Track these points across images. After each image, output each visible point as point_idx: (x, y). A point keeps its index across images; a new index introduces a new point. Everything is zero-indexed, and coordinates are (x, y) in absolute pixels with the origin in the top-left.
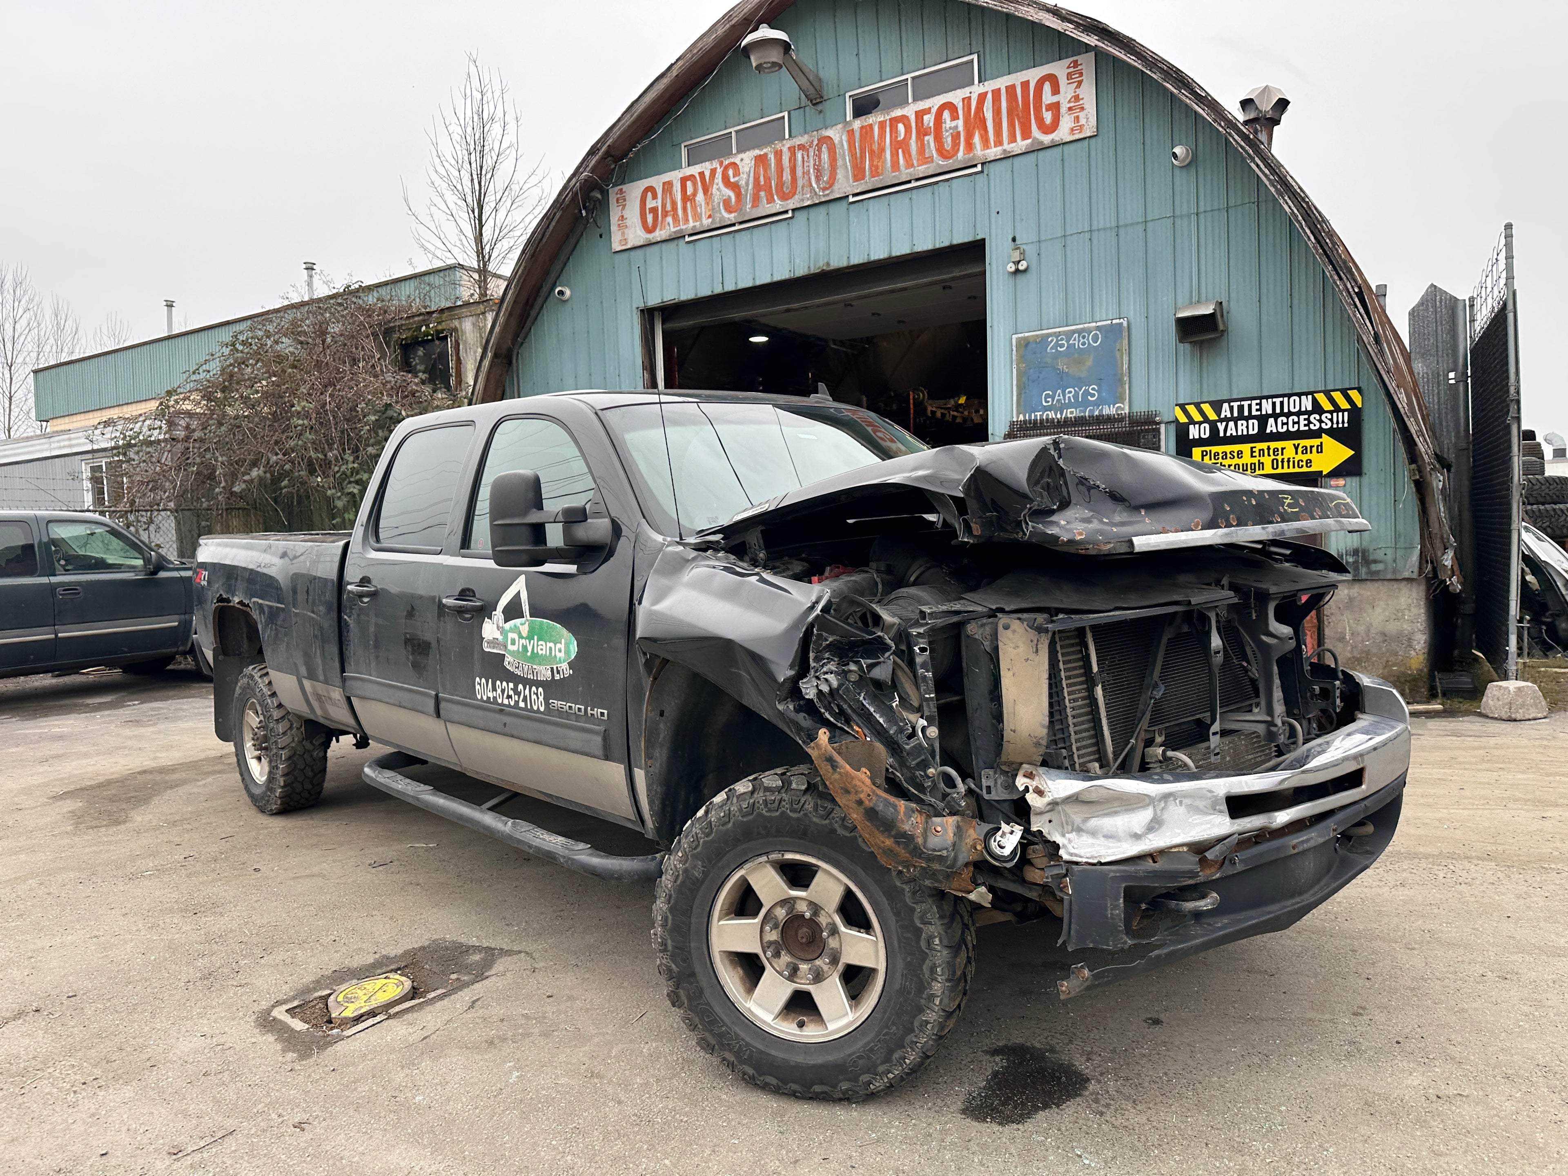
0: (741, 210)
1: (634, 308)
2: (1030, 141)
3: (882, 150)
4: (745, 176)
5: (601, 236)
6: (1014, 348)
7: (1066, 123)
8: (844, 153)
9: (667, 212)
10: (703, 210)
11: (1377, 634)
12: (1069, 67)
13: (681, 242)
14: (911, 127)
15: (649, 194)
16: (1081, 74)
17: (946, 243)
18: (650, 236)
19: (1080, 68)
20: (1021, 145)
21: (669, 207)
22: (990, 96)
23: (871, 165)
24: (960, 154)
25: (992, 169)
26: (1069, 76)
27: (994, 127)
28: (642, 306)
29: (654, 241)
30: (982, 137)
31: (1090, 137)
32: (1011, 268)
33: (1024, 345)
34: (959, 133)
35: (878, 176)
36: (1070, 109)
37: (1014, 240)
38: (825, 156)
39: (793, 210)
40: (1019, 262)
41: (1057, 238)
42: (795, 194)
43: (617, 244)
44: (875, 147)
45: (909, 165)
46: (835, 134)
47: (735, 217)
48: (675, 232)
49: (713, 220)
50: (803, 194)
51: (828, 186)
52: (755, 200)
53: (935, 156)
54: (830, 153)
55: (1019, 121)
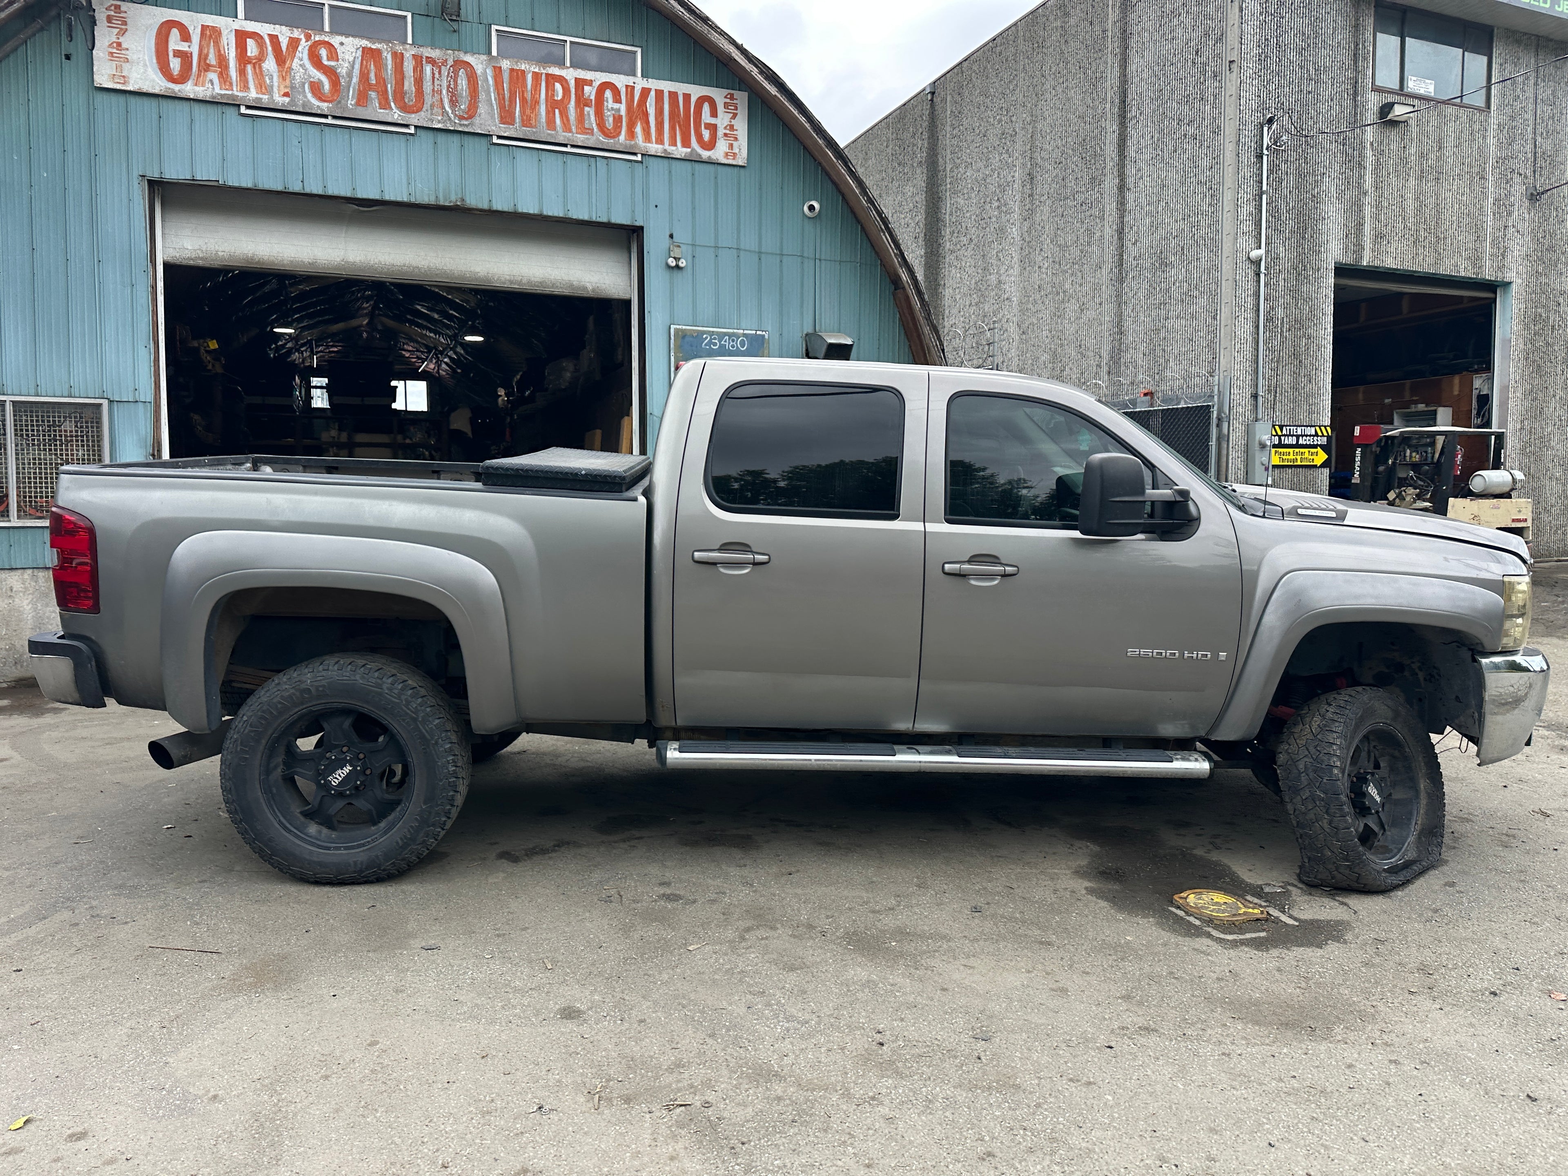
0: (339, 102)
1: (135, 175)
2: (689, 150)
3: (537, 102)
4: (347, 65)
5: (68, 57)
6: (671, 336)
7: (722, 146)
8: (488, 89)
9: (209, 65)
10: (276, 84)
12: (726, 97)
13: (231, 112)
14: (570, 91)
15: (175, 33)
16: (736, 109)
17: (604, 219)
18: (176, 88)
19: (735, 102)
20: (680, 151)
21: (212, 59)
22: (653, 93)
23: (523, 112)
24: (622, 137)
25: (652, 163)
26: (726, 105)
27: (656, 125)
28: (155, 175)
29: (181, 95)
30: (644, 129)
31: (740, 166)
32: (672, 262)
33: (681, 336)
34: (621, 117)
35: (532, 127)
36: (726, 135)
37: (671, 236)
38: (463, 82)
39: (416, 127)
40: (679, 259)
41: (710, 246)
42: (419, 109)
43: (105, 78)
44: (528, 96)
45: (567, 127)
46: (477, 62)
47: (326, 108)
48: (222, 96)
49: (291, 100)
50: (432, 114)
51: (466, 116)
52: (362, 99)
53: (596, 130)
54: (469, 81)
55: (680, 128)
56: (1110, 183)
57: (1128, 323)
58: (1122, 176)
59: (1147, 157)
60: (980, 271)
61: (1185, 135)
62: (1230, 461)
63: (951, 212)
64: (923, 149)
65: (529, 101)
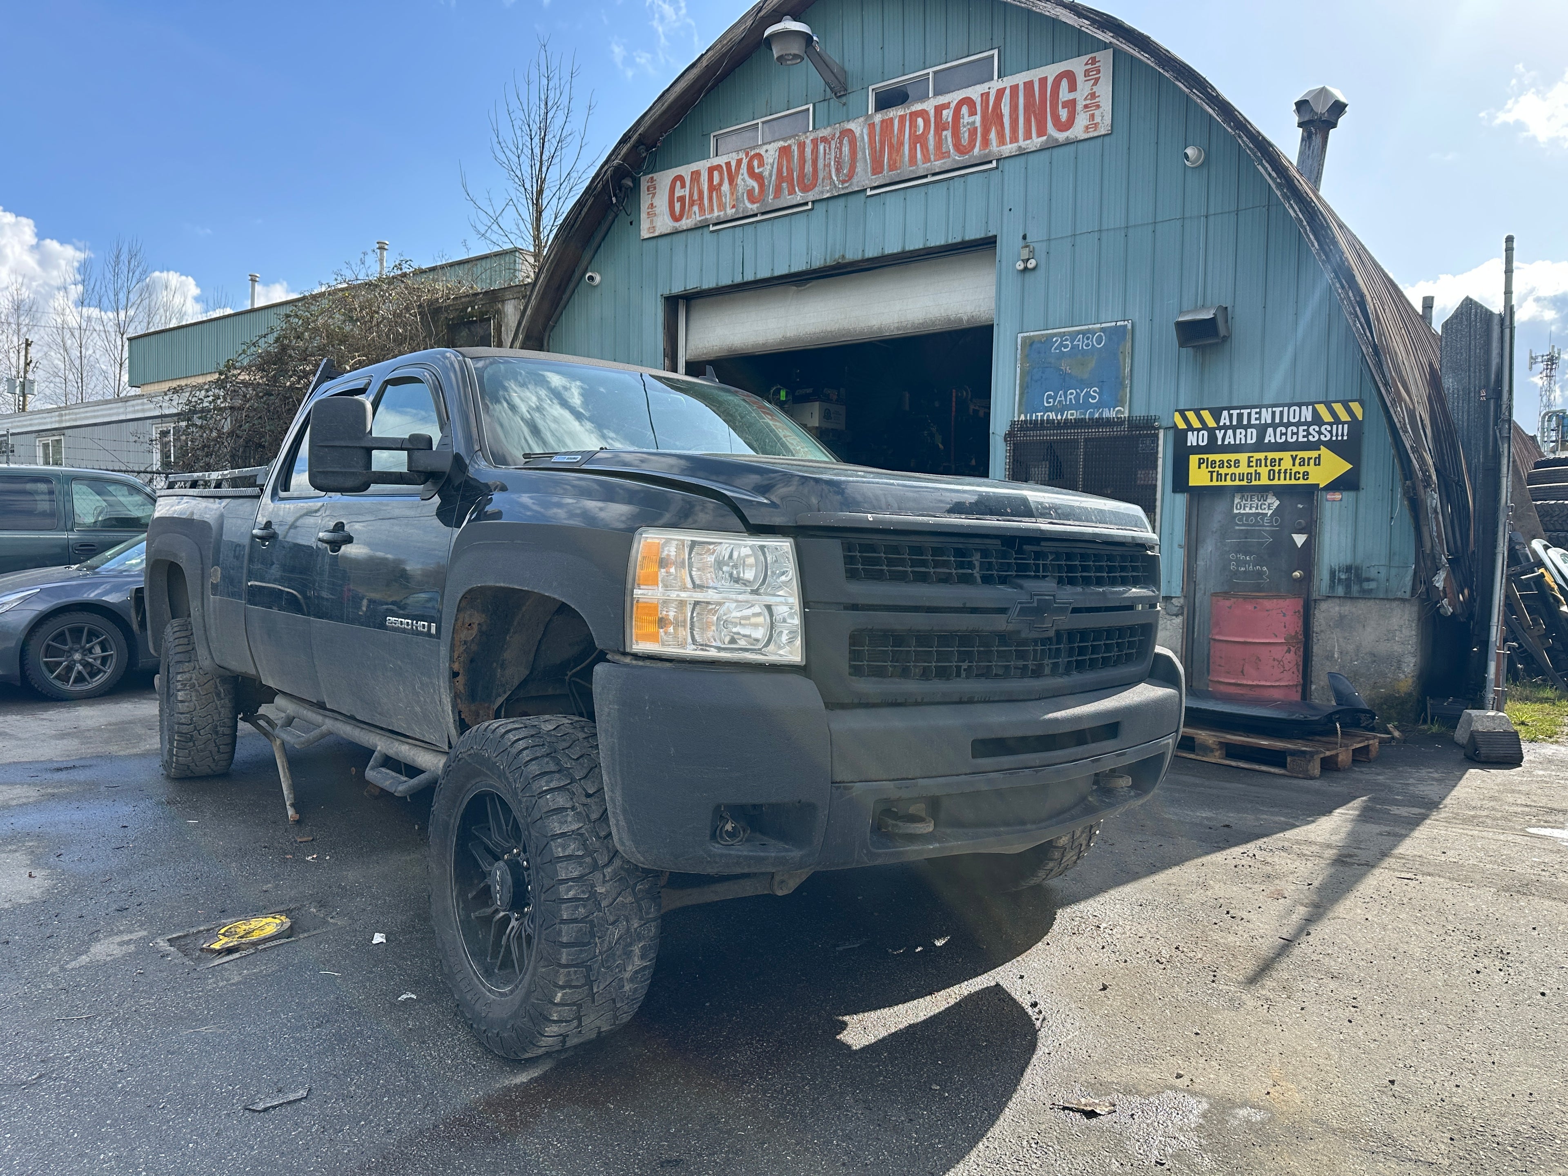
0: (764, 200)
1: (659, 295)
2: (1045, 138)
3: (902, 144)
4: (769, 167)
5: (631, 223)
6: (1019, 347)
7: (1082, 120)
8: (864, 147)
9: (694, 201)
10: (728, 200)
11: (1366, 654)
12: (1086, 64)
13: (705, 229)
14: (930, 122)
15: (678, 183)
16: (1099, 72)
17: (959, 239)
18: (677, 224)
19: (1097, 65)
20: (1037, 141)
21: (696, 197)
22: (1008, 92)
23: (890, 158)
24: (976, 150)
25: (1007, 165)
26: (1087, 73)
27: (1011, 123)
28: (667, 293)
29: (680, 229)
30: (998, 133)
31: (1104, 135)
32: (1020, 266)
33: (1029, 343)
34: (976, 129)
35: (896, 170)
36: (1086, 106)
37: (1024, 237)
38: (846, 149)
39: (813, 202)
40: (1028, 259)
41: (1067, 237)
42: (815, 186)
43: (645, 232)
44: (895, 141)
45: (926, 159)
46: (857, 127)
47: (758, 208)
48: (700, 221)
49: (736, 209)
50: (823, 186)
51: (847, 179)
52: (778, 191)
53: (952, 151)
54: (850, 146)
55: (1035, 118)
65: (896, 145)
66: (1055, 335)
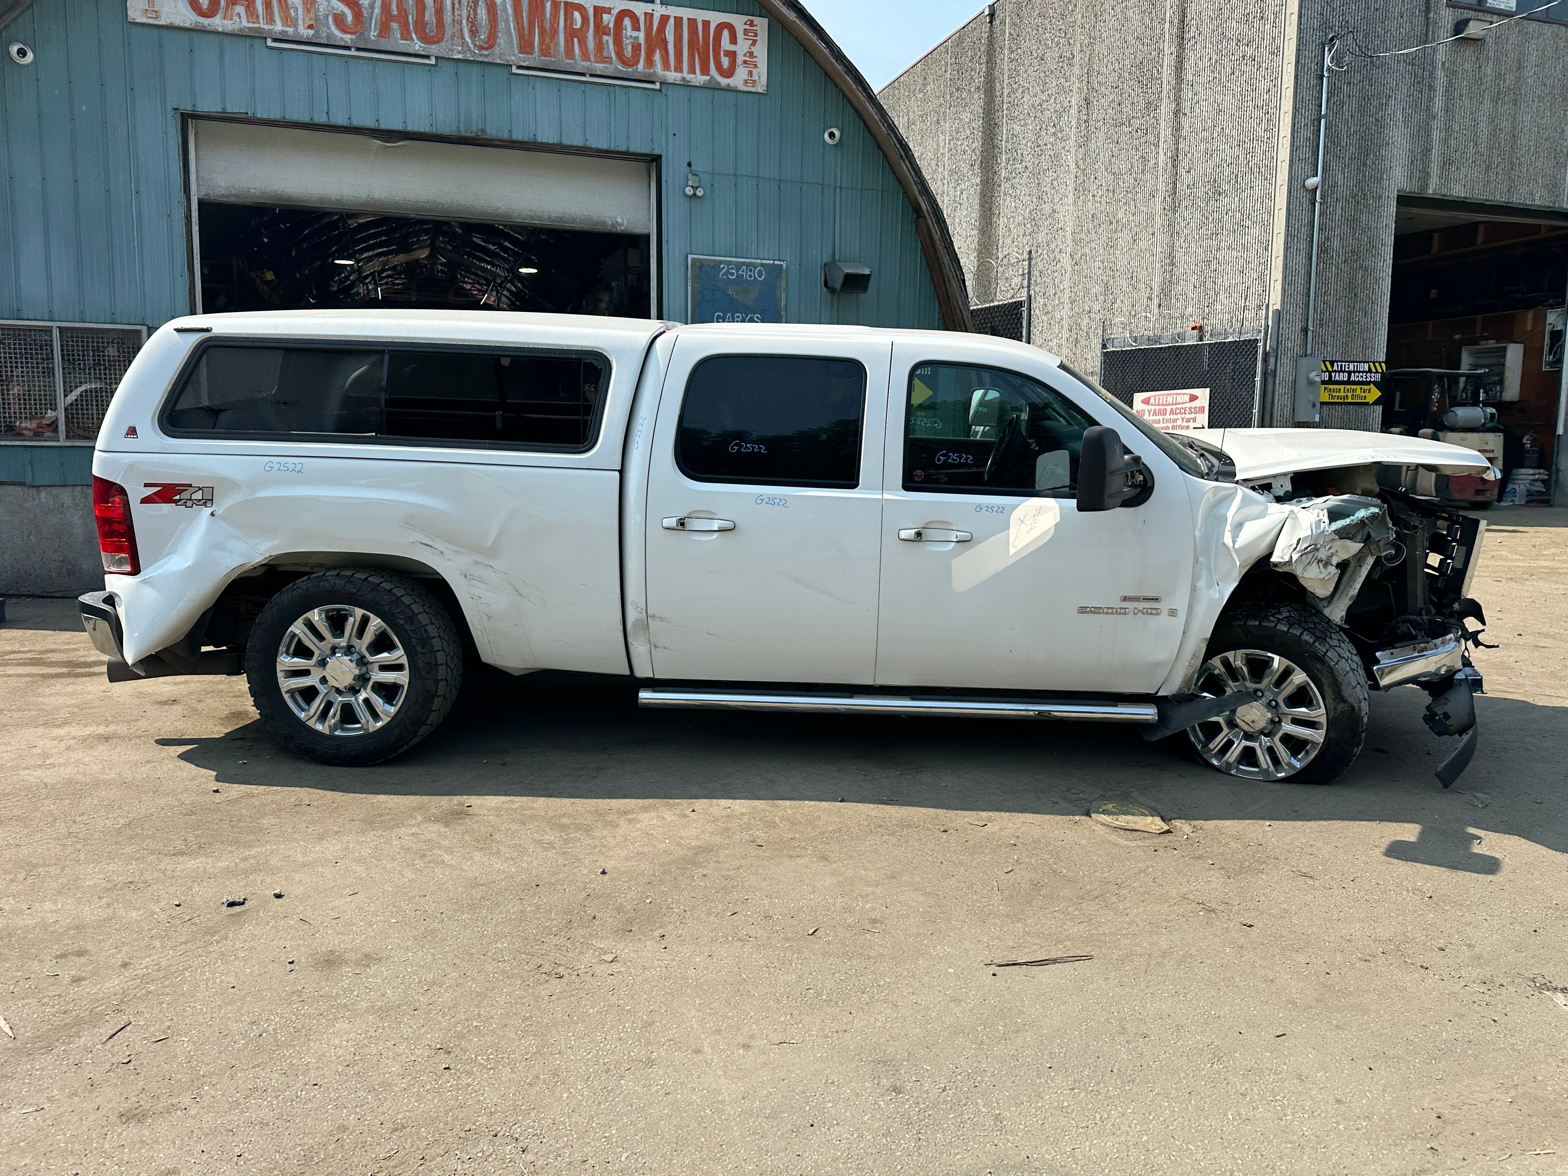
0: (362, 34)
1: (171, 107)
2: (708, 78)
3: (555, 32)
6: (690, 267)
7: (741, 73)
8: (508, 18)
10: (300, 16)
12: (745, 24)
13: (258, 43)
14: (588, 19)
16: (756, 35)
17: (622, 148)
18: (206, 21)
19: (755, 28)
20: (699, 79)
22: (672, 20)
23: (542, 42)
24: (641, 66)
25: (670, 92)
26: (746, 32)
27: (675, 53)
28: (187, 107)
29: (211, 29)
30: (662, 57)
31: (760, 93)
32: (689, 191)
33: (699, 266)
34: (639, 45)
35: (551, 57)
36: (745, 62)
37: (689, 165)
38: (483, 12)
39: (437, 58)
40: (697, 187)
41: (729, 175)
42: (440, 40)
43: (139, 13)
44: (547, 25)
45: (585, 56)
47: (351, 39)
48: (249, 29)
49: (316, 32)
50: (453, 44)
51: (485, 46)
52: (384, 30)
53: (614, 58)
54: (489, 11)
55: (699, 56)
56: (1166, 109)
57: (1179, 254)
58: (1178, 100)
59: (1204, 80)
60: (1034, 200)
61: (1244, 57)
62: (1277, 398)
63: (1007, 138)
64: (981, 74)
65: (548, 30)
66: (721, 262)
